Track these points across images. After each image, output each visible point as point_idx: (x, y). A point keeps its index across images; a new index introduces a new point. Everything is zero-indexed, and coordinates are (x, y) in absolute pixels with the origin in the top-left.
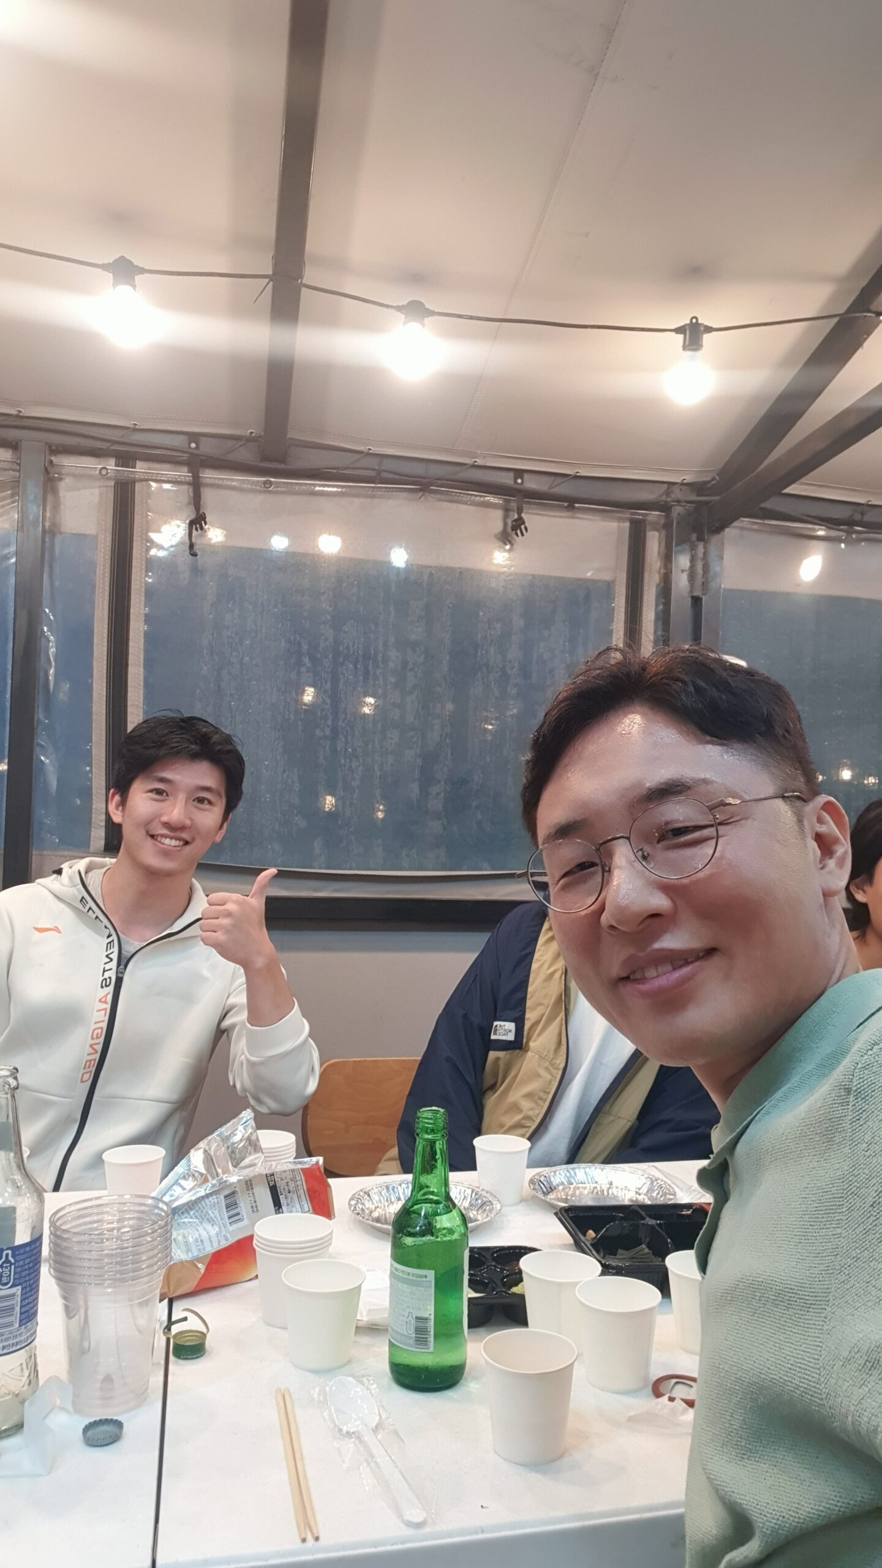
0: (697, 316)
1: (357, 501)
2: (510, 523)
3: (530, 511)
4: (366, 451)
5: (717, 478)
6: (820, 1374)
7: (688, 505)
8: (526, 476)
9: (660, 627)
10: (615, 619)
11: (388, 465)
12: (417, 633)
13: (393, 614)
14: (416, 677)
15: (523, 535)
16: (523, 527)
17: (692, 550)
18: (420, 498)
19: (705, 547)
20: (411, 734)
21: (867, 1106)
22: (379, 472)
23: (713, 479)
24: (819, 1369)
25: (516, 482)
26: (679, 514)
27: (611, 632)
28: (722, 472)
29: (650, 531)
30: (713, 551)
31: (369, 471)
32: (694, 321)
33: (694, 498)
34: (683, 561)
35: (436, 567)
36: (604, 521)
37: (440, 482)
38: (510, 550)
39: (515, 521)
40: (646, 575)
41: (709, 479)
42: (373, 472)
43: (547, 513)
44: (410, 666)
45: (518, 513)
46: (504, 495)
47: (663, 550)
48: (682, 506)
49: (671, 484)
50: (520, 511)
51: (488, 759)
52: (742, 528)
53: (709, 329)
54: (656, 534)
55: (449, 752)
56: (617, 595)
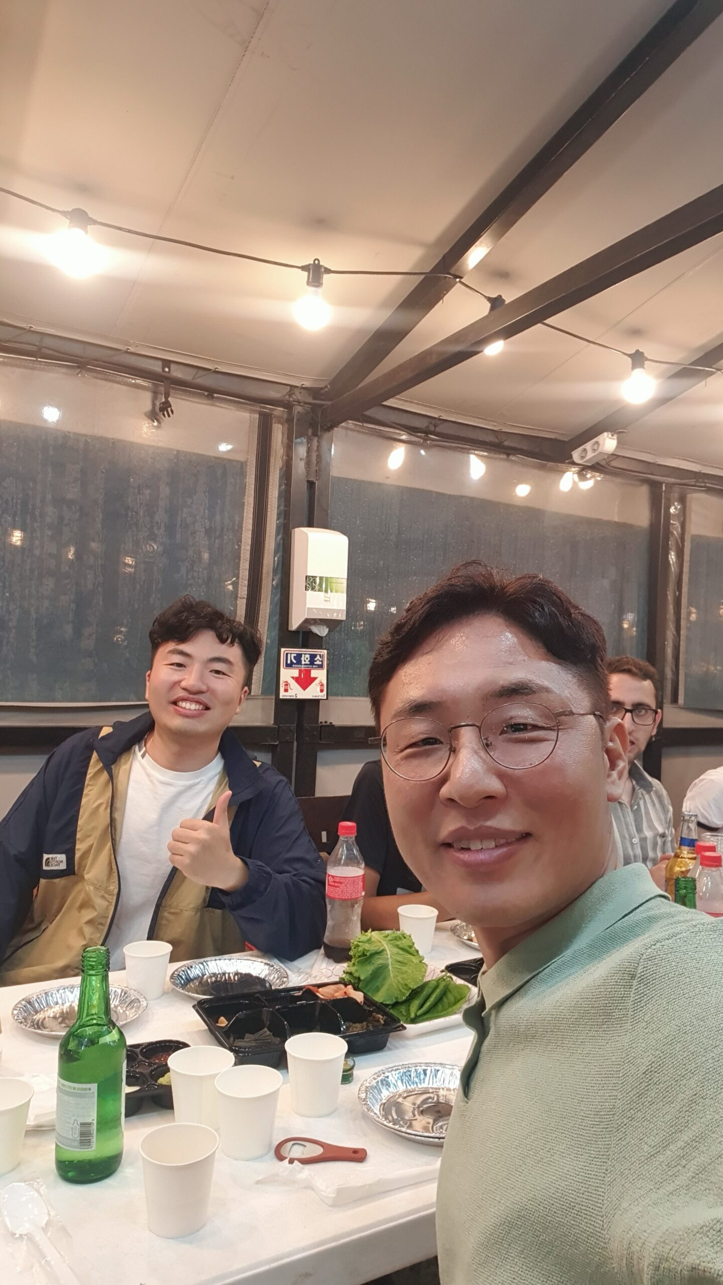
0: (320, 259)
1: (19, 371)
2: (158, 403)
3: (175, 396)
4: (28, 328)
5: (329, 387)
6: (603, 1221)
7: (307, 405)
8: (173, 366)
9: (283, 504)
10: (246, 494)
11: (48, 342)
12: (73, 493)
13: (50, 475)
14: (71, 532)
15: (169, 416)
16: (169, 409)
17: (308, 443)
18: (78, 374)
19: (318, 442)
20: (67, 581)
21: (648, 992)
22: (40, 348)
23: (326, 387)
24: (602, 1217)
25: (164, 371)
26: (298, 412)
27: (243, 504)
28: (333, 382)
29: (275, 423)
30: (324, 444)
31: (30, 346)
32: (317, 262)
33: (311, 400)
34: (301, 451)
35: (92, 436)
36: (238, 411)
37: (96, 362)
38: (158, 427)
39: (163, 403)
40: (272, 460)
41: (323, 386)
42: (35, 347)
43: (191, 399)
44: (66, 522)
45: (165, 397)
46: (153, 380)
47: (285, 440)
48: (301, 406)
49: (292, 387)
50: (167, 395)
51: (136, 606)
52: (347, 428)
53: (328, 271)
54: (280, 426)
55: (101, 599)
56: (248, 474)
